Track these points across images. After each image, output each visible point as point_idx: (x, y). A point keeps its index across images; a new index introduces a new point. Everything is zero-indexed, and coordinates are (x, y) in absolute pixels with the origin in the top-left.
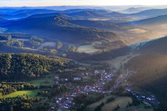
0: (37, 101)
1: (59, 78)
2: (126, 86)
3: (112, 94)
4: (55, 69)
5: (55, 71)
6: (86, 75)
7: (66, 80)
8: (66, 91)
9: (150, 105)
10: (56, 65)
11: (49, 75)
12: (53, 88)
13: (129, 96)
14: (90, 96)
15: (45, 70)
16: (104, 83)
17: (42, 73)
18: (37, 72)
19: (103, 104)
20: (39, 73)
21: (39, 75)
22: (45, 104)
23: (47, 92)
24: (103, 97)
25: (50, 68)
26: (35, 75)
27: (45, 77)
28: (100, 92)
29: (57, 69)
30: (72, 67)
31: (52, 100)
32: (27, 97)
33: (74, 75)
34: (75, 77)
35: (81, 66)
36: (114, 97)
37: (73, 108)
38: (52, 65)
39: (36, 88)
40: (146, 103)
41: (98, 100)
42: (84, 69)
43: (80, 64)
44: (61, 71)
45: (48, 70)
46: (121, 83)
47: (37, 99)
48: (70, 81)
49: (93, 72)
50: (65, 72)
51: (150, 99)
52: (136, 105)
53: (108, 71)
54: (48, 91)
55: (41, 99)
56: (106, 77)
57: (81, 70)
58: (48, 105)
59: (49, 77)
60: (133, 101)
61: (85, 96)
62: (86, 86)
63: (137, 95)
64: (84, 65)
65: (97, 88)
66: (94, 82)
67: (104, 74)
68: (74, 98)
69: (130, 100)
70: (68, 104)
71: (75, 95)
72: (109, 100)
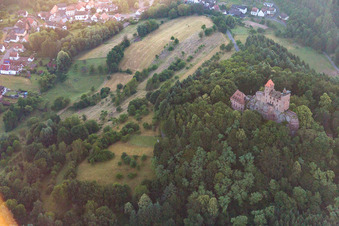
3: (145, 16)
9: (264, 27)
19: (126, 44)
24: (121, 28)
28: (105, 17)
36: (156, 22)
40: (253, 24)
51: (261, 14)
52: (224, 31)
61: (61, 34)
63: (223, 8)
65: (93, 11)
70: (11, 62)
71: (23, 37)
72: (145, 32)
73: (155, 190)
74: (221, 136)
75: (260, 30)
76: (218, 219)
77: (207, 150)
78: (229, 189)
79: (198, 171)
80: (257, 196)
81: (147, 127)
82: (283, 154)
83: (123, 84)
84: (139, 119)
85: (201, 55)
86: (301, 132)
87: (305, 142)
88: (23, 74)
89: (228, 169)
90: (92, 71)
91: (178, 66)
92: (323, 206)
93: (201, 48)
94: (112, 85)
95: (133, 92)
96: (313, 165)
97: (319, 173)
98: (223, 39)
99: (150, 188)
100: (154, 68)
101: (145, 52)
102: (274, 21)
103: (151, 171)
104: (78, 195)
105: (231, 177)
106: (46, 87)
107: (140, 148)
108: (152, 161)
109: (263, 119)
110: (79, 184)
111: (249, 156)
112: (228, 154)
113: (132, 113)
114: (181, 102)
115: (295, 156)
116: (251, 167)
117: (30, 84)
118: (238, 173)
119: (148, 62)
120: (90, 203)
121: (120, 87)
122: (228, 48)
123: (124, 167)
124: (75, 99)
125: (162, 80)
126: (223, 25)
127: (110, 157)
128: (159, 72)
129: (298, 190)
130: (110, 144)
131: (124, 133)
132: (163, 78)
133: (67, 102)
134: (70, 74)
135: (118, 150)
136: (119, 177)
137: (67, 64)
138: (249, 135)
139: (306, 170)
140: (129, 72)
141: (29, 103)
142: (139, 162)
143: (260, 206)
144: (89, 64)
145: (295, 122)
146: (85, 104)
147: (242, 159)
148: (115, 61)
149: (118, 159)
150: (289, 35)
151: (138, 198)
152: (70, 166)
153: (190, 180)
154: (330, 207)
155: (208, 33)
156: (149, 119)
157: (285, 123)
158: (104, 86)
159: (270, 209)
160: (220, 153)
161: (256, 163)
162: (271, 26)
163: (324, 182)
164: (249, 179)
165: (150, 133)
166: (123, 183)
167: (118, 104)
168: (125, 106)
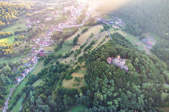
0: (16, 46)
1: (31, 22)
2: (96, 17)
3: (85, 25)
4: (23, 14)
5: (24, 16)
6: (57, 14)
7: (38, 22)
8: (42, 32)
9: (118, 28)
10: (23, 9)
11: (19, 21)
12: (28, 32)
13: (100, 24)
14: (65, 32)
15: (14, 16)
16: (76, 18)
17: (11, 20)
18: (5, 20)
19: (79, 36)
20: (8, 20)
21: (8, 23)
22: (26, 47)
23: (23, 36)
24: (78, 30)
25: (18, 13)
26: (4, 24)
27: (15, 24)
28: (74, 26)
29: (26, 13)
30: (40, 8)
31: (31, 42)
32: (6, 44)
33: (44, 16)
34: (46, 17)
35: (49, 6)
36: (88, 27)
37: (53, 45)
38: (18, 10)
39: (11, 35)
40: (115, 27)
41: (73, 33)
42: (53, 8)
43: (47, 4)
44: (30, 15)
45: (16, 16)
46: (91, 15)
47: (16, 45)
48: (43, 22)
49: (62, 9)
50: (34, 15)
51: (118, 23)
52: (106, 30)
53: (77, 6)
54: (24, 35)
55: (20, 43)
56: (76, 12)
57: (50, 10)
58: (29, 47)
59: (20, 23)
60: (104, 27)
61: (61, 33)
62: (60, 24)
63: (107, 21)
64: (51, 4)
65: (70, 24)
66: (66, 19)
67: (73, 10)
68: (51, 36)
69: (101, 27)
70: (47, 42)
71: (51, 34)
72: (84, 31)
73: (84, 92)
74: (104, 73)
76: (103, 101)
77: (100, 78)
78: (107, 91)
79: (97, 85)
80: (115, 94)
81: (83, 67)
82: (123, 80)
83: (78, 49)
84: (81, 63)
85: (100, 39)
86: (129, 73)
87: (131, 77)
88: (50, 46)
89: (106, 85)
90: (69, 45)
91: (93, 43)
92: (137, 97)
93: (99, 37)
94: (74, 49)
95: (80, 53)
96: (133, 84)
97: (135, 87)
98: (106, 33)
99: (83, 90)
100: (86, 44)
101: (84, 39)
102: (121, 25)
103: (83, 83)
104: (61, 92)
105: (107, 88)
106: (56, 50)
107: (80, 75)
108: (84, 80)
109: (117, 67)
110: (62, 89)
111: (113, 81)
112: (106, 80)
113: (79, 61)
114: (92, 60)
115: (127, 80)
116: (113, 84)
117: (52, 49)
118: (109, 86)
119: (85, 42)
120: (65, 96)
121: (76, 50)
122: (108, 37)
123: (76, 81)
124: (64, 54)
125: (88, 48)
126: (106, 28)
127: (72, 78)
128: (87, 46)
129: (128, 91)
130: (72, 73)
131: (76, 69)
132: (89, 47)
133: (62, 56)
134: (63, 45)
135: (74, 75)
136: (74, 85)
137: (62, 43)
138: (113, 74)
139: (131, 85)
140: (79, 45)
141: (51, 56)
142: (80, 79)
143: (116, 98)
144: (68, 43)
145: (127, 69)
146: (67, 56)
147: (110, 82)
148: (75, 42)
149: (73, 79)
150: (126, 31)
151: (79, 93)
152: (60, 81)
153: (94, 88)
154: (139, 98)
155: (102, 31)
156: (83, 64)
157: (124, 69)
158: (72, 50)
159: (119, 99)
160: (104, 79)
161: (115, 82)
162: (121, 27)
163: (137, 89)
164: (112, 89)
165: (83, 69)
166: (75, 88)
167: (75, 57)
168: (77, 58)
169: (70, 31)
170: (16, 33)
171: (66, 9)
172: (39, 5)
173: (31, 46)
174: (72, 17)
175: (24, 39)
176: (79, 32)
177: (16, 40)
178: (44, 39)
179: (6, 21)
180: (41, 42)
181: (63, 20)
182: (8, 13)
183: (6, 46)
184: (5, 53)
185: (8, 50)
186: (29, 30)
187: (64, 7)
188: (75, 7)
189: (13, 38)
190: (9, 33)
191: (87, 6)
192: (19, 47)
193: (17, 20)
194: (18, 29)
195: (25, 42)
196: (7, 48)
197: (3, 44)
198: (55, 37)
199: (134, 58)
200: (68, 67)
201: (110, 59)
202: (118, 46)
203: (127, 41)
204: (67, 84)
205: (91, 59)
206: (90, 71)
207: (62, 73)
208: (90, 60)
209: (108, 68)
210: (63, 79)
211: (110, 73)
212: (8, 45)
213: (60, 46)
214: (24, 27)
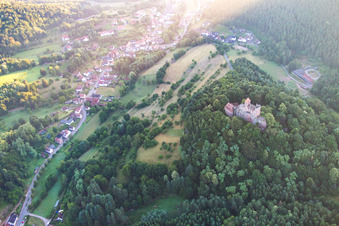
0: (44, 85)
1: (71, 40)
2: (202, 29)
3: (178, 46)
4: (56, 25)
5: (58, 28)
6: (123, 24)
7: (86, 39)
8: (94, 59)
9: (245, 49)
10: (55, 15)
11: (48, 38)
12: (67, 58)
13: (209, 43)
14: (141, 58)
15: (37, 29)
16: (160, 32)
17: (31, 35)
18: (20, 36)
19: (167, 65)
20: (25, 37)
21: (27, 42)
22: (63, 88)
23: (57, 67)
24: (165, 54)
25: (45, 23)
26: (18, 43)
27: (41, 43)
28: (156, 47)
29: (61, 23)
30: (88, 13)
31: (72, 78)
32: (24, 82)
33: (98, 27)
34: (101, 30)
35: (106, 9)
36: (184, 49)
37: (117, 84)
38: (46, 15)
39: (34, 65)
40: (239, 47)
41: (157, 61)
42: (115, 12)
43: (103, 5)
44: (69, 25)
45: (42, 27)
46: (190, 25)
47: (44, 83)
48: (95, 39)
49: (133, 13)
50: (78, 26)
51: (244, 40)
52: (222, 54)
53: (162, 8)
54: (59, 65)
55: (51, 81)
56: (161, 20)
57: (109, 17)
58: (69, 87)
59: (50, 41)
60: (218, 49)
61: (132, 60)
62: (129, 43)
63: (223, 38)
64: (111, 5)
65: (150, 43)
66: (141, 34)
67: (155, 16)
68: (112, 67)
69: (212, 48)
70: (105, 79)
71: (112, 62)
72: (177, 57)
73: (181, 170)
74: (219, 133)
75: (244, 52)
76: (218, 185)
77: (211, 142)
78: (224, 168)
79: (205, 156)
80: (241, 173)
81: (177, 123)
82: (256, 145)
83: (166, 91)
84: (173, 117)
85: (209, 71)
86: (268, 131)
87: (271, 138)
88: (111, 85)
89: (223, 155)
90: (149, 83)
91: (196, 79)
92: (283, 178)
93: (209, 66)
94: (159, 92)
95: (171, 97)
96: (276, 152)
97: (280, 157)
98: (222, 60)
99: (178, 166)
100: (183, 81)
101: (177, 71)
102: (252, 45)
103: (178, 154)
104: (136, 171)
105: (225, 160)
106: (123, 94)
107: (171, 138)
108: (179, 147)
109: (245, 122)
110: (137, 165)
111: (236, 147)
112: (224, 146)
113: (169, 113)
115: (265, 145)
116: (237, 153)
117: (114, 91)
118: (230, 158)
119: (179, 76)
120: (143, 177)
121: (163, 93)
122: (225, 66)
123: (163, 151)
124: (139, 101)
125: (186, 89)
126: (222, 50)
127: (155, 144)
128: (184, 84)
129: (266, 167)
130: (156, 135)
131: (164, 128)
132: (188, 87)
133: (134, 104)
134: (136, 84)
135: (160, 139)
136: (161, 158)
137: (135, 79)
138: (236, 134)
139: (271, 155)
140: (169, 83)
141: (113, 105)
142: (172, 147)
143: (243, 179)
144: (147, 79)
145: (264, 123)
146: (144, 105)
147: (231, 148)
148: (161, 77)
149: (159, 146)
150: (260, 54)
151: (171, 172)
152: (132, 151)
153: (201, 161)
154: (287, 179)
155: (213, 56)
156: (178, 118)
157: (258, 124)
158: (154, 93)
159: (249, 181)
160: (218, 144)
161: (240, 150)
162: (250, 49)
163: (283, 163)
164: (236, 162)
165: (178, 128)
166: (162, 162)
167: (162, 106)
168: (165, 107)
169: (149, 56)
170: (43, 62)
171: (141, 14)
172: (86, 7)
173: (73, 85)
174: (153, 29)
175: (58, 73)
176: (168, 58)
177: (43, 74)
178: (98, 73)
179: (21, 39)
180: (92, 78)
181: (135, 37)
182: (26, 23)
183: (24, 85)
184: (22, 100)
185: (28, 93)
186: (69, 55)
187: (137, 10)
188: (158, 10)
189: (36, 71)
190: (29, 61)
191: (183, 9)
192: (50, 87)
193: (44, 35)
194: (45, 53)
195: (62, 79)
196: (26, 90)
197: (17, 82)
198: (119, 69)
199: (277, 104)
200: (147, 124)
201: (230, 105)
202: (245, 82)
203: (262, 73)
204: (147, 156)
205: (194, 107)
206: (190, 129)
207: (137, 135)
208: (191, 110)
209: (226, 122)
210: (138, 148)
211: (231, 132)
212: (28, 84)
213: (130, 86)
214: (57, 50)
